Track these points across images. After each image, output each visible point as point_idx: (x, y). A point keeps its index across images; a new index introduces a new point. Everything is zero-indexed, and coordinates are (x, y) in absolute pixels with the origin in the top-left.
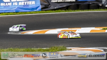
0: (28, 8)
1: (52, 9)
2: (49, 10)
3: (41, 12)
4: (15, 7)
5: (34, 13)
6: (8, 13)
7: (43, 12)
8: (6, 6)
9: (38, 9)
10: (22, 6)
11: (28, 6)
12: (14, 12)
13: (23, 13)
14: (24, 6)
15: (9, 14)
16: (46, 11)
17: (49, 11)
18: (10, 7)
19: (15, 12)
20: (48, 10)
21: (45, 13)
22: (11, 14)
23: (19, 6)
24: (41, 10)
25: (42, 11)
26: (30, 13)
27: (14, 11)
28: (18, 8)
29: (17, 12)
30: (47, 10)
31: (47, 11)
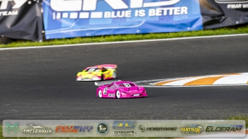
0: (170, 22)
1: (230, 24)
2: (223, 28)
3: (203, 32)
4: (140, 22)
5: (185, 34)
6: (122, 35)
7: (206, 32)
8: (118, 20)
9: (195, 26)
10: (157, 19)
11: (172, 19)
12: (137, 34)
13: (159, 36)
14: (162, 19)
15: (124, 38)
16: (214, 29)
17: (222, 31)
18: (128, 20)
19: (140, 34)
20: (220, 28)
21: (213, 35)
22: (130, 37)
23: (148, 19)
24: (202, 28)
25: (204, 30)
26: (176, 35)
27: (138, 31)
28: (146, 23)
29: (143, 34)
30: (216, 29)
31: (217, 31)
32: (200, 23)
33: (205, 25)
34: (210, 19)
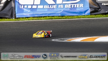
0: (75, 11)
1: (102, 13)
2: (99, 14)
3: (90, 16)
4: (61, 11)
5: (82, 17)
6: (52, 16)
7: (92, 16)
8: (51, 9)
9: (86, 13)
10: (69, 9)
11: (76, 10)
12: (59, 16)
13: (70, 17)
14: (71, 10)
15: (53, 18)
16: (95, 15)
17: (99, 16)
18: (55, 10)
19: (60, 16)
20: (98, 14)
21: (95, 17)
22: (56, 18)
23: (65, 9)
24: (90, 14)
25: (91, 15)
26: (77, 17)
27: (60, 15)
28: (64, 11)
29: (62, 16)
30: (96, 15)
31: (97, 16)
32: (89, 11)
33: (91, 13)
34: (94, 10)
